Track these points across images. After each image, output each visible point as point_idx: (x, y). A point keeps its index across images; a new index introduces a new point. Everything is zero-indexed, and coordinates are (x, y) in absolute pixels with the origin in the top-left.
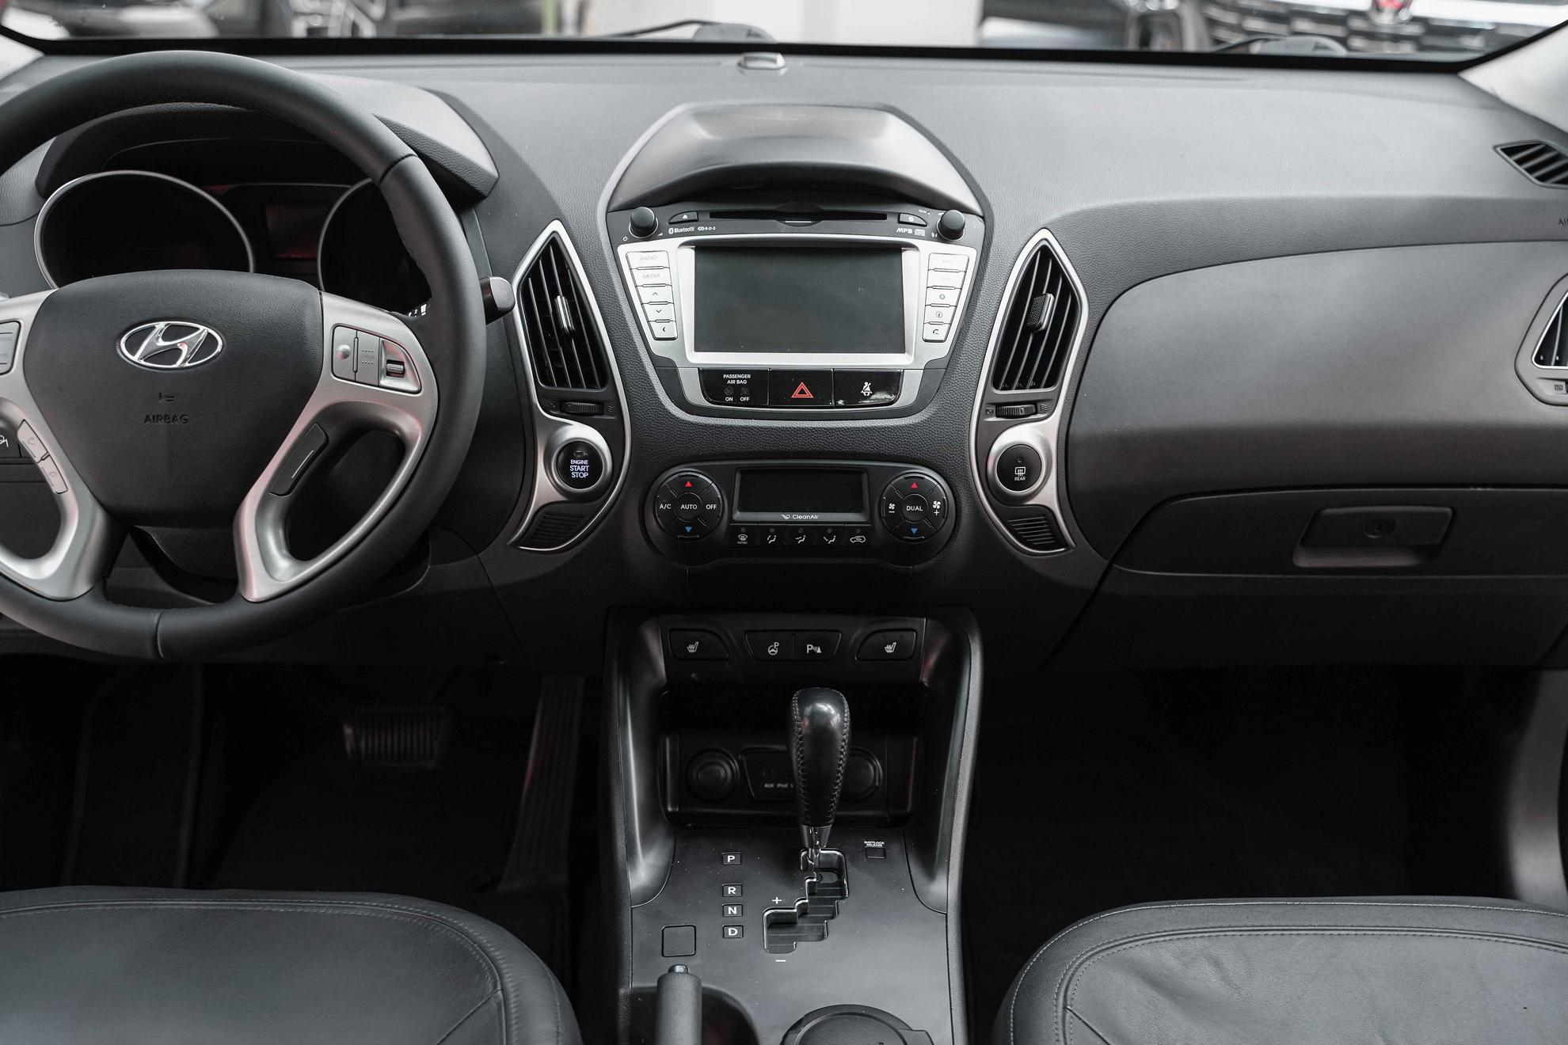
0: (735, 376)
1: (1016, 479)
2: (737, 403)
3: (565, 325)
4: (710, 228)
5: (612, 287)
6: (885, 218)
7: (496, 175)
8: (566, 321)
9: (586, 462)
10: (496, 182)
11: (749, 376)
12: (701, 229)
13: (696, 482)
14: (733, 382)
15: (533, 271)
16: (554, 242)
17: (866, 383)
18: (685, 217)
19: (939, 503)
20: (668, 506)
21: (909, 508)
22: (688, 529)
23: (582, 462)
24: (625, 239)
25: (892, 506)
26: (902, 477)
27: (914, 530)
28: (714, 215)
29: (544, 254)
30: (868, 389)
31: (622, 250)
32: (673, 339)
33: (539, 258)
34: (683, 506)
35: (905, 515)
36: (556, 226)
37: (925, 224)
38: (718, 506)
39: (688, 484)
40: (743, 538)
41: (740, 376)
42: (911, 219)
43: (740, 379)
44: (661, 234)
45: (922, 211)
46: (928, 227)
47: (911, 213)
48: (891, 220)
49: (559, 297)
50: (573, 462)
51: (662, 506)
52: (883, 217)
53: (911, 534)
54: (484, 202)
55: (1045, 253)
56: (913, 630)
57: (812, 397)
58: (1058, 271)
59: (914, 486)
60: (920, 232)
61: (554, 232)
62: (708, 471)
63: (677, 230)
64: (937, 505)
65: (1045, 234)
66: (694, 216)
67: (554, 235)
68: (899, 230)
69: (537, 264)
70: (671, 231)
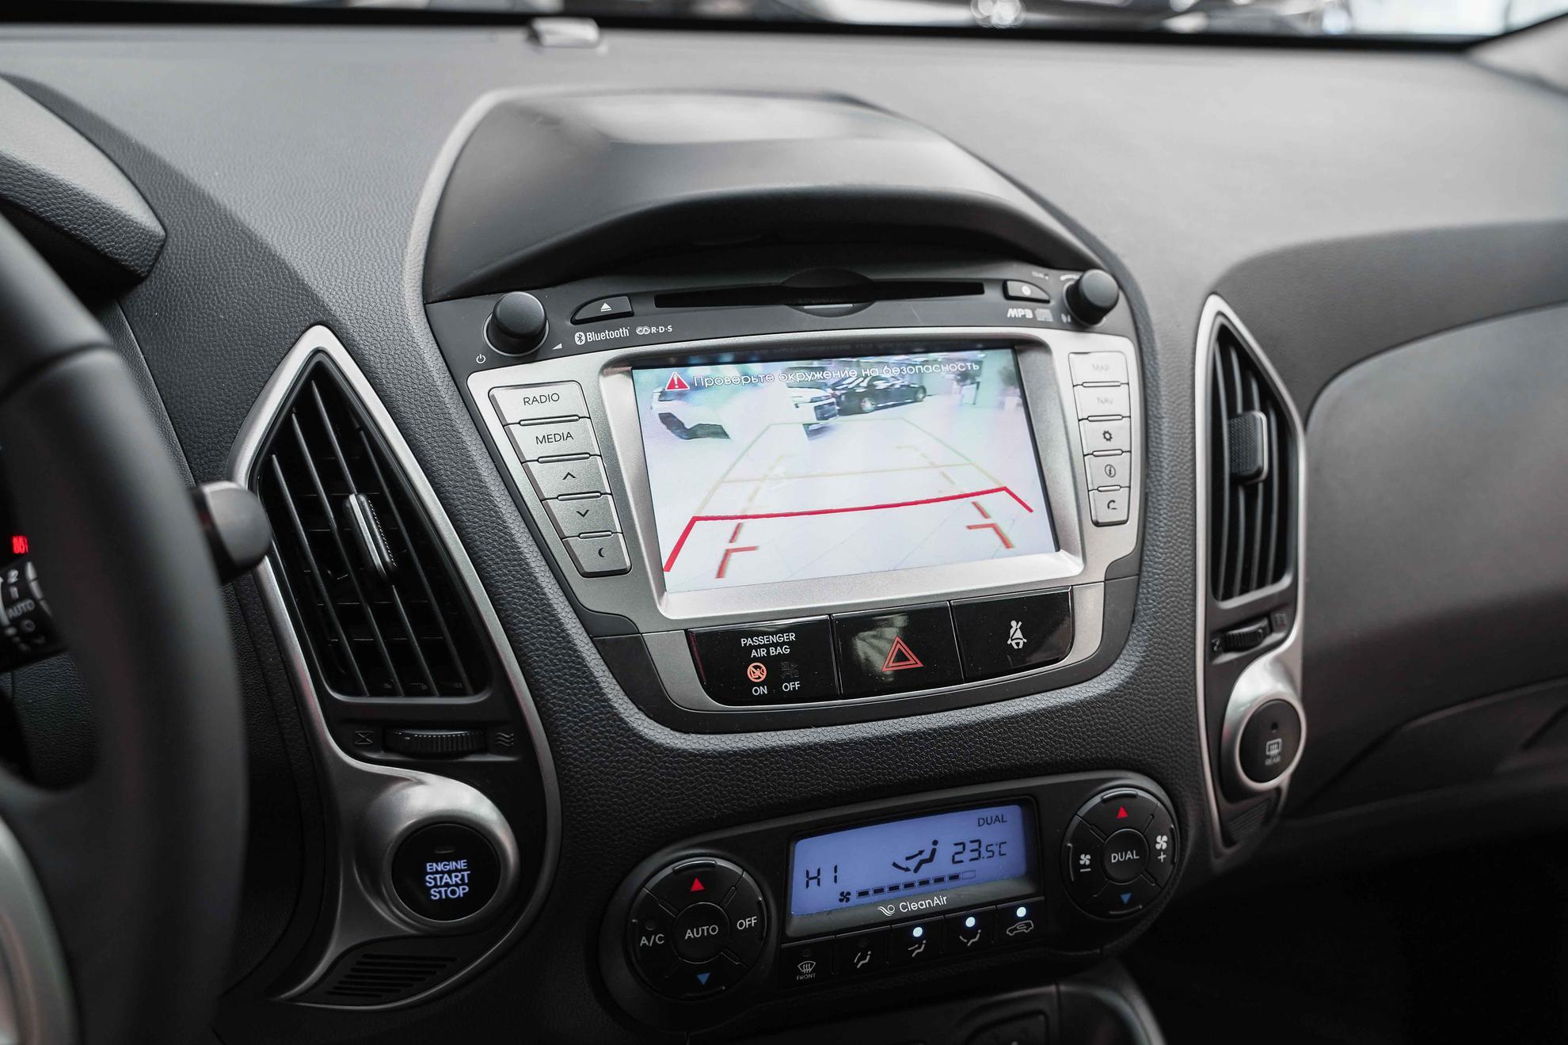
0: (763, 640)
1: (1268, 762)
2: (776, 696)
3: (377, 561)
4: (662, 329)
5: (474, 470)
6: (981, 292)
7: (158, 230)
8: (378, 553)
9: (461, 864)
10: (162, 247)
11: (792, 636)
12: (642, 331)
13: (709, 874)
14: (763, 653)
15: (279, 439)
16: (319, 372)
17: (1014, 623)
18: (606, 307)
19: (1165, 838)
20: (657, 939)
21: (1115, 858)
22: (703, 978)
23: (453, 865)
24: (481, 359)
25: (1085, 859)
26: (1097, 800)
27: (1126, 898)
28: (664, 301)
29: (300, 401)
30: (1019, 634)
31: (479, 384)
32: (623, 572)
33: (290, 412)
34: (689, 934)
35: (1108, 868)
36: (318, 337)
37: (1044, 296)
38: (761, 920)
39: (697, 886)
40: (807, 969)
41: (775, 639)
42: (1026, 291)
43: (775, 645)
44: (560, 346)
45: (1038, 273)
46: (1053, 303)
47: (1026, 280)
48: (992, 295)
49: (352, 498)
50: (430, 867)
51: (644, 941)
52: (976, 288)
53: (1121, 905)
54: (142, 289)
55: (1226, 338)
56: (1040, 1012)
57: (920, 665)
58: (1249, 365)
59: (1122, 814)
60: (1044, 314)
61: (317, 351)
62: (728, 849)
63: (591, 337)
64: (1162, 842)
65: (1215, 304)
66: (625, 305)
67: (319, 357)
68: (1013, 312)
69: (287, 424)
70: (580, 338)
